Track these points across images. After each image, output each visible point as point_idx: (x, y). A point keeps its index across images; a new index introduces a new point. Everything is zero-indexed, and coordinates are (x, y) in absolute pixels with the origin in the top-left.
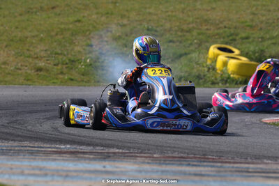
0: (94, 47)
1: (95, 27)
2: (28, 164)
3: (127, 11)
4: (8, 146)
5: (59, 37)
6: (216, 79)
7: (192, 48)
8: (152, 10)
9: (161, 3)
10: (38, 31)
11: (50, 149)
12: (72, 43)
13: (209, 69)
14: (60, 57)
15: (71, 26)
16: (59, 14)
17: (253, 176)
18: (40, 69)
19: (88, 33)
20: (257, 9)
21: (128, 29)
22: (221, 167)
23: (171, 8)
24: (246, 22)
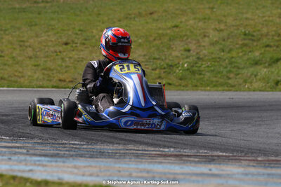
0: (191, 52)
1: (191, 32)
2: (136, 166)
3: (224, 16)
4: (113, 149)
5: (157, 42)
8: (249, 16)
9: (257, 9)
10: (137, 37)
12: (169, 48)
14: (159, 62)
15: (169, 32)
16: (157, 20)
19: (185, 38)
21: (225, 34)
23: (268, 13)
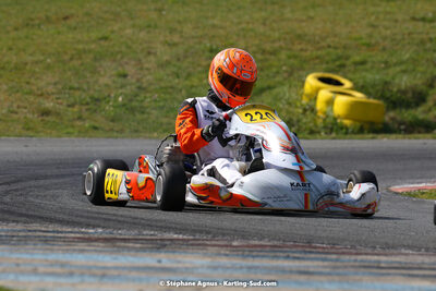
6: (316, 126)
7: (278, 79)
11: (73, 235)
13: (305, 110)
17: (389, 274)
18: (46, 113)
20: (377, 18)
22: (337, 260)
24: (361, 38)
